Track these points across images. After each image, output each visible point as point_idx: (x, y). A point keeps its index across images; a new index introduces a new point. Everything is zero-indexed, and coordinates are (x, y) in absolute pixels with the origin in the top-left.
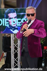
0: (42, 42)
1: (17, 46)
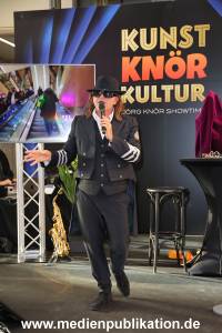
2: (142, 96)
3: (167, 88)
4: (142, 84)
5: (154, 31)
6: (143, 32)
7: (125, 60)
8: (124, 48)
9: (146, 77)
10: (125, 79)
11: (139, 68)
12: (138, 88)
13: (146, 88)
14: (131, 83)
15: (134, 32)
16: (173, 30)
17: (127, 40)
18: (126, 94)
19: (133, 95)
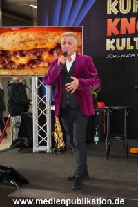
0: (95, 93)
1: (45, 100)
2: (121, 45)
3: (137, 40)
4: (120, 37)
7: (109, 20)
8: (109, 13)
9: (123, 32)
10: (109, 34)
11: (118, 26)
12: (118, 40)
13: (123, 40)
14: (113, 36)
15: (116, 2)
17: (111, 7)
18: (109, 44)
19: (115, 44)
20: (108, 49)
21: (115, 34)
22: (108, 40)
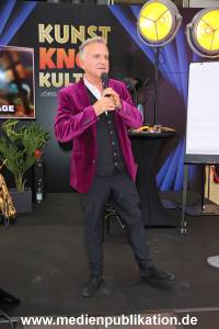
2: (57, 81)
3: (77, 76)
4: (57, 71)
5: (66, 28)
6: (57, 28)
7: (42, 50)
8: (41, 40)
9: (60, 66)
10: (42, 66)
11: (54, 57)
12: (54, 75)
13: (61, 75)
14: (47, 70)
15: (50, 28)
16: (82, 28)
17: (44, 33)
18: (43, 79)
19: (50, 80)
20: (41, 84)
21: (50, 67)
22: (41, 74)
